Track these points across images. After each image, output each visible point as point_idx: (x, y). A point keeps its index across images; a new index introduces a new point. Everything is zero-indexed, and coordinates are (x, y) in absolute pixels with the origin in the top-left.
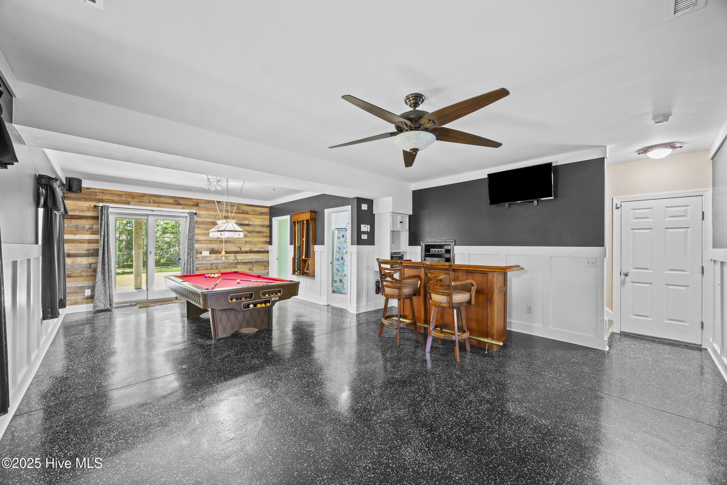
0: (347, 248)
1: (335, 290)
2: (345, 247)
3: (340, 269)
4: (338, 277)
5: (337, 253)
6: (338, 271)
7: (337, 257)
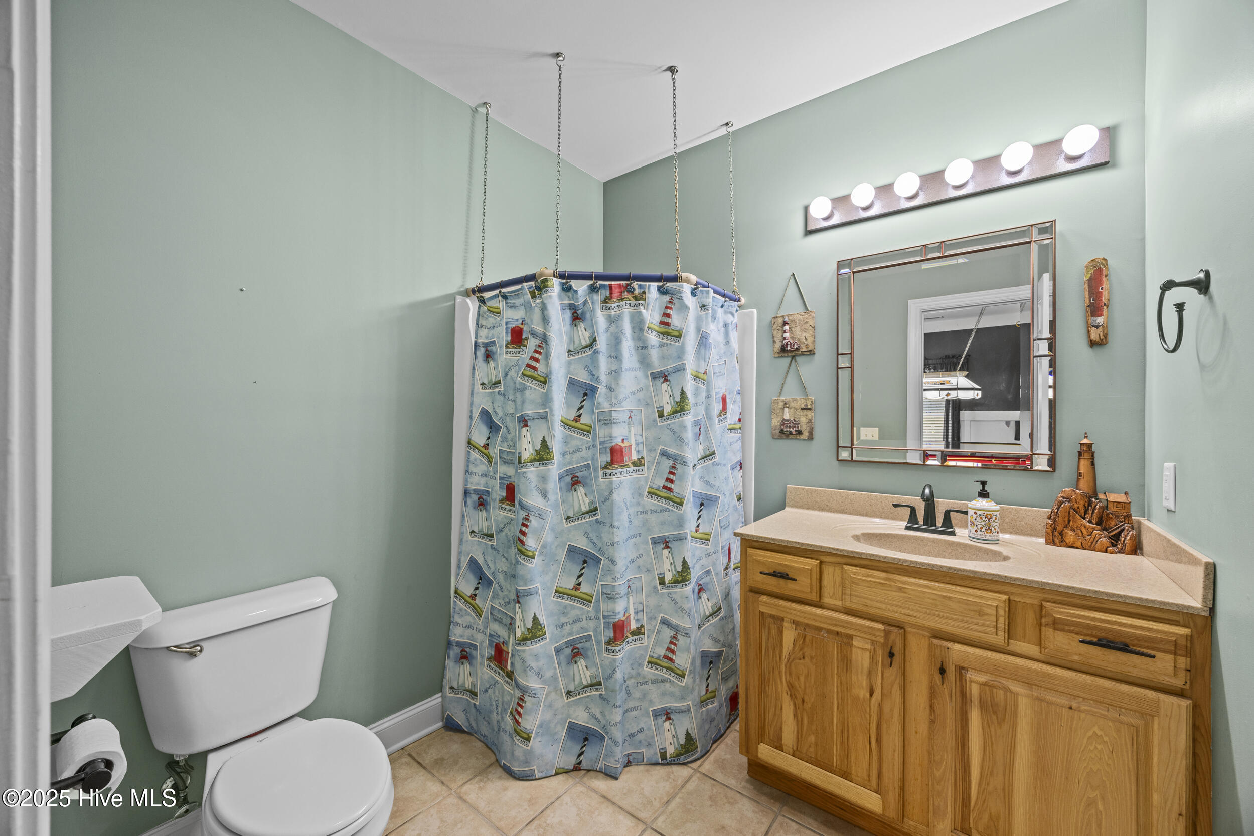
0: (544, 417)
1: (460, 719)
2: (530, 410)
3: (494, 566)
4: (480, 623)
5: (474, 455)
6: (482, 579)
7: (478, 483)
